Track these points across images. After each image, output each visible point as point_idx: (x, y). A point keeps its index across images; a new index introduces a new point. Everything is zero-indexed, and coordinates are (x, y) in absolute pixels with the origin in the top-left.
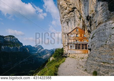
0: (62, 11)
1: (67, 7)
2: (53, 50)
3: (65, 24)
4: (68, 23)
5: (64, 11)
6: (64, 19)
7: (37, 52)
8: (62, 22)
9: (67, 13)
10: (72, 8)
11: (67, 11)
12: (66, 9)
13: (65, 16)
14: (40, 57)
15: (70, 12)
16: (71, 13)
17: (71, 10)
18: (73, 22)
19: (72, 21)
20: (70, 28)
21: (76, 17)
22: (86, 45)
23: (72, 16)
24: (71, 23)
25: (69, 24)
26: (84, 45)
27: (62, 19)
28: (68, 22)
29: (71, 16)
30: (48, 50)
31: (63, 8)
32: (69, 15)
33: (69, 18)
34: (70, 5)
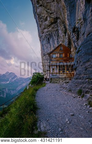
0: (41, 23)
1: (47, 17)
3: (45, 42)
4: (49, 40)
5: (44, 23)
6: (44, 35)
8: (41, 38)
9: (47, 25)
10: (55, 19)
11: (47, 23)
12: (46, 20)
13: (46, 30)
15: (52, 23)
16: (53, 26)
17: (53, 21)
19: (54, 37)
20: (52, 46)
21: (60, 31)
22: (73, 67)
23: (55, 29)
24: (53, 40)
25: (51, 41)
26: (69, 67)
27: (41, 35)
28: (49, 39)
29: (53, 30)
31: (41, 18)
32: (50, 28)
33: (50, 33)
34: (51, 14)
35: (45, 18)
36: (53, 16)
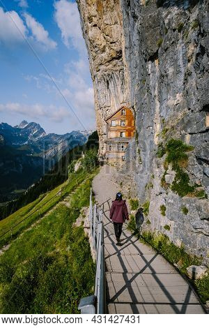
0: (94, 54)
1: (105, 47)
2: (71, 136)
3: (102, 86)
4: (108, 84)
5: (100, 56)
6: (99, 74)
7: (26, 143)
9: (105, 60)
10: (117, 52)
11: (104, 55)
12: (103, 51)
13: (102, 67)
14: (36, 155)
15: (113, 59)
16: (114, 62)
17: (114, 56)
18: (119, 83)
19: (117, 80)
20: (113, 95)
21: (125, 73)
23: (118, 68)
24: (115, 86)
25: (111, 85)
27: (95, 73)
28: (107, 81)
29: (114, 69)
30: (57, 136)
31: (96, 47)
32: (111, 66)
33: (111, 73)
34: (112, 43)
35: (102, 47)
36: (115, 48)
